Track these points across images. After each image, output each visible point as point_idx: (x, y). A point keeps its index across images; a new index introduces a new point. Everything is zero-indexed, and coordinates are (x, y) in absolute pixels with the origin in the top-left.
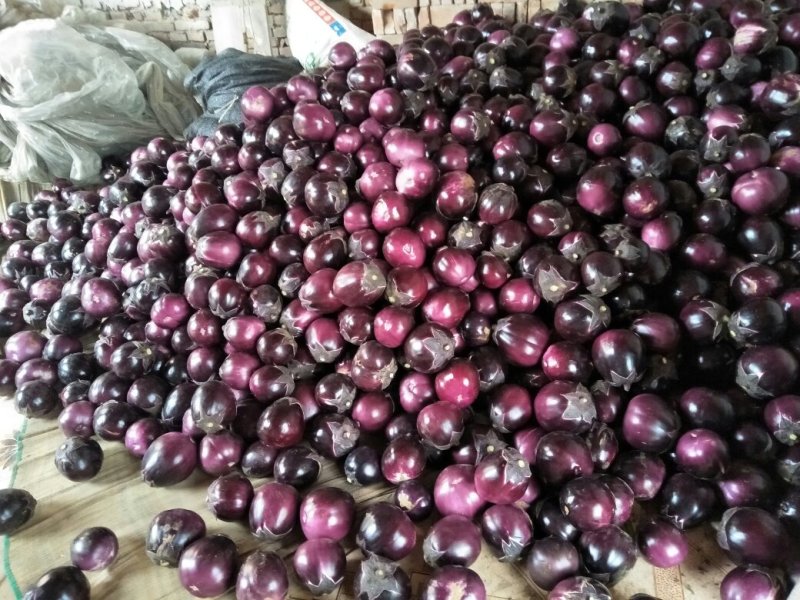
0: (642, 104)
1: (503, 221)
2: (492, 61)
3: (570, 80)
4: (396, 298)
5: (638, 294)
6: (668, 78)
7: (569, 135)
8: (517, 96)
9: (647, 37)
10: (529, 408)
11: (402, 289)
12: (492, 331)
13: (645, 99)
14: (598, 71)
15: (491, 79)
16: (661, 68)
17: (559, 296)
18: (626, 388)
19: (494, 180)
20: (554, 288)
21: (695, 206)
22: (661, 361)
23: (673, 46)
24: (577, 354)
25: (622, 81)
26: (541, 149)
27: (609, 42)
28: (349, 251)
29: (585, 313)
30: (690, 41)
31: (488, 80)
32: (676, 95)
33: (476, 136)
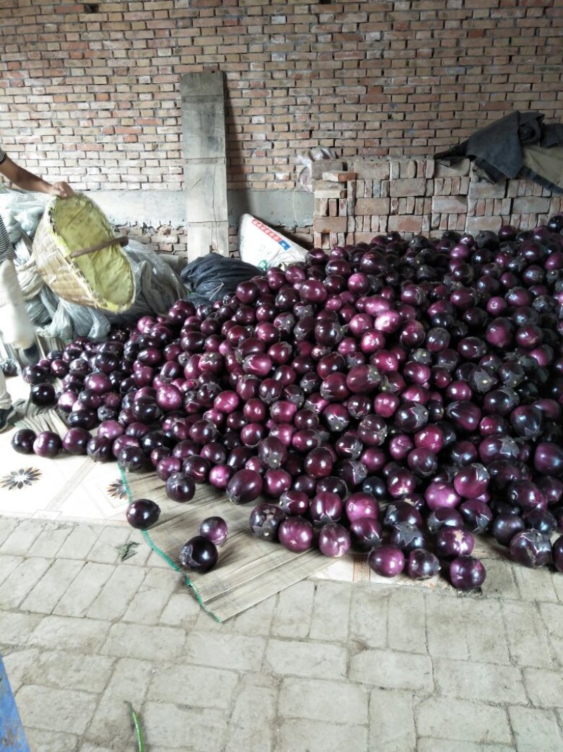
0: (515, 288)
1: (443, 349)
2: (418, 262)
3: (471, 273)
4: (388, 388)
5: (533, 388)
6: (530, 274)
7: (476, 303)
8: (436, 283)
9: (512, 252)
10: (476, 453)
11: (391, 382)
12: (445, 411)
13: (518, 285)
14: (487, 269)
15: (418, 272)
16: (525, 269)
17: (488, 387)
18: (534, 440)
19: (434, 326)
20: (485, 382)
21: (558, 343)
22: (552, 425)
23: (531, 256)
24: (502, 420)
25: (502, 275)
26: (459, 311)
27: (489, 254)
28: (348, 364)
29: (505, 396)
30: (541, 255)
31: (416, 273)
32: (537, 284)
33: (419, 301)
